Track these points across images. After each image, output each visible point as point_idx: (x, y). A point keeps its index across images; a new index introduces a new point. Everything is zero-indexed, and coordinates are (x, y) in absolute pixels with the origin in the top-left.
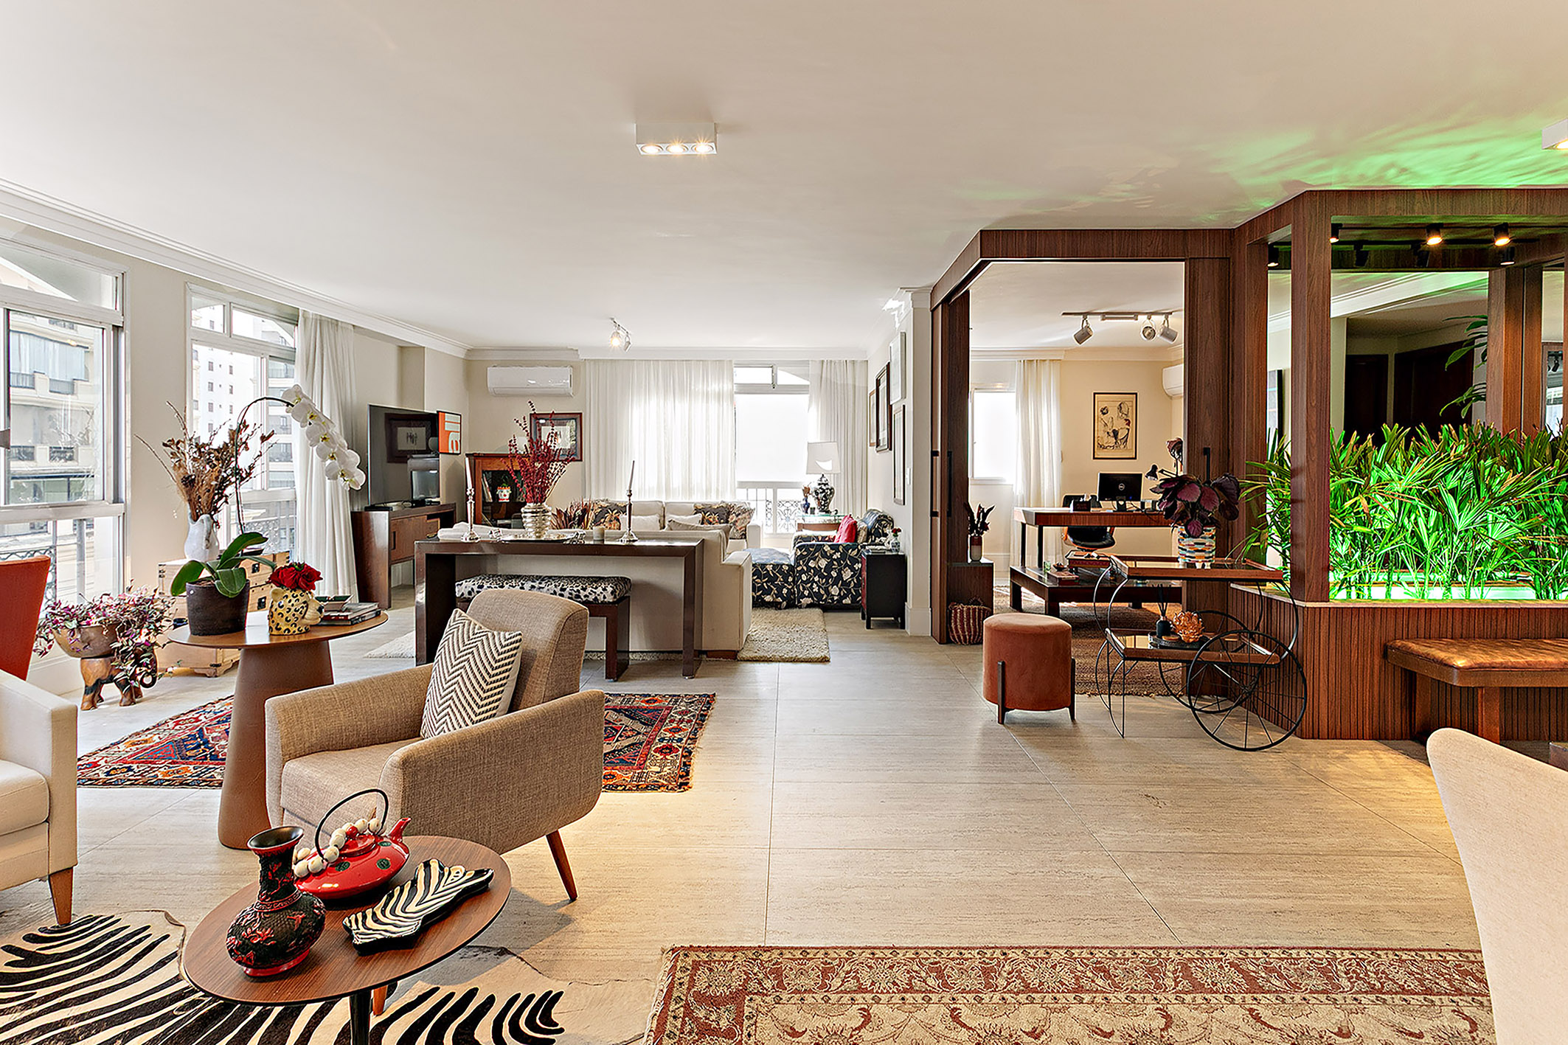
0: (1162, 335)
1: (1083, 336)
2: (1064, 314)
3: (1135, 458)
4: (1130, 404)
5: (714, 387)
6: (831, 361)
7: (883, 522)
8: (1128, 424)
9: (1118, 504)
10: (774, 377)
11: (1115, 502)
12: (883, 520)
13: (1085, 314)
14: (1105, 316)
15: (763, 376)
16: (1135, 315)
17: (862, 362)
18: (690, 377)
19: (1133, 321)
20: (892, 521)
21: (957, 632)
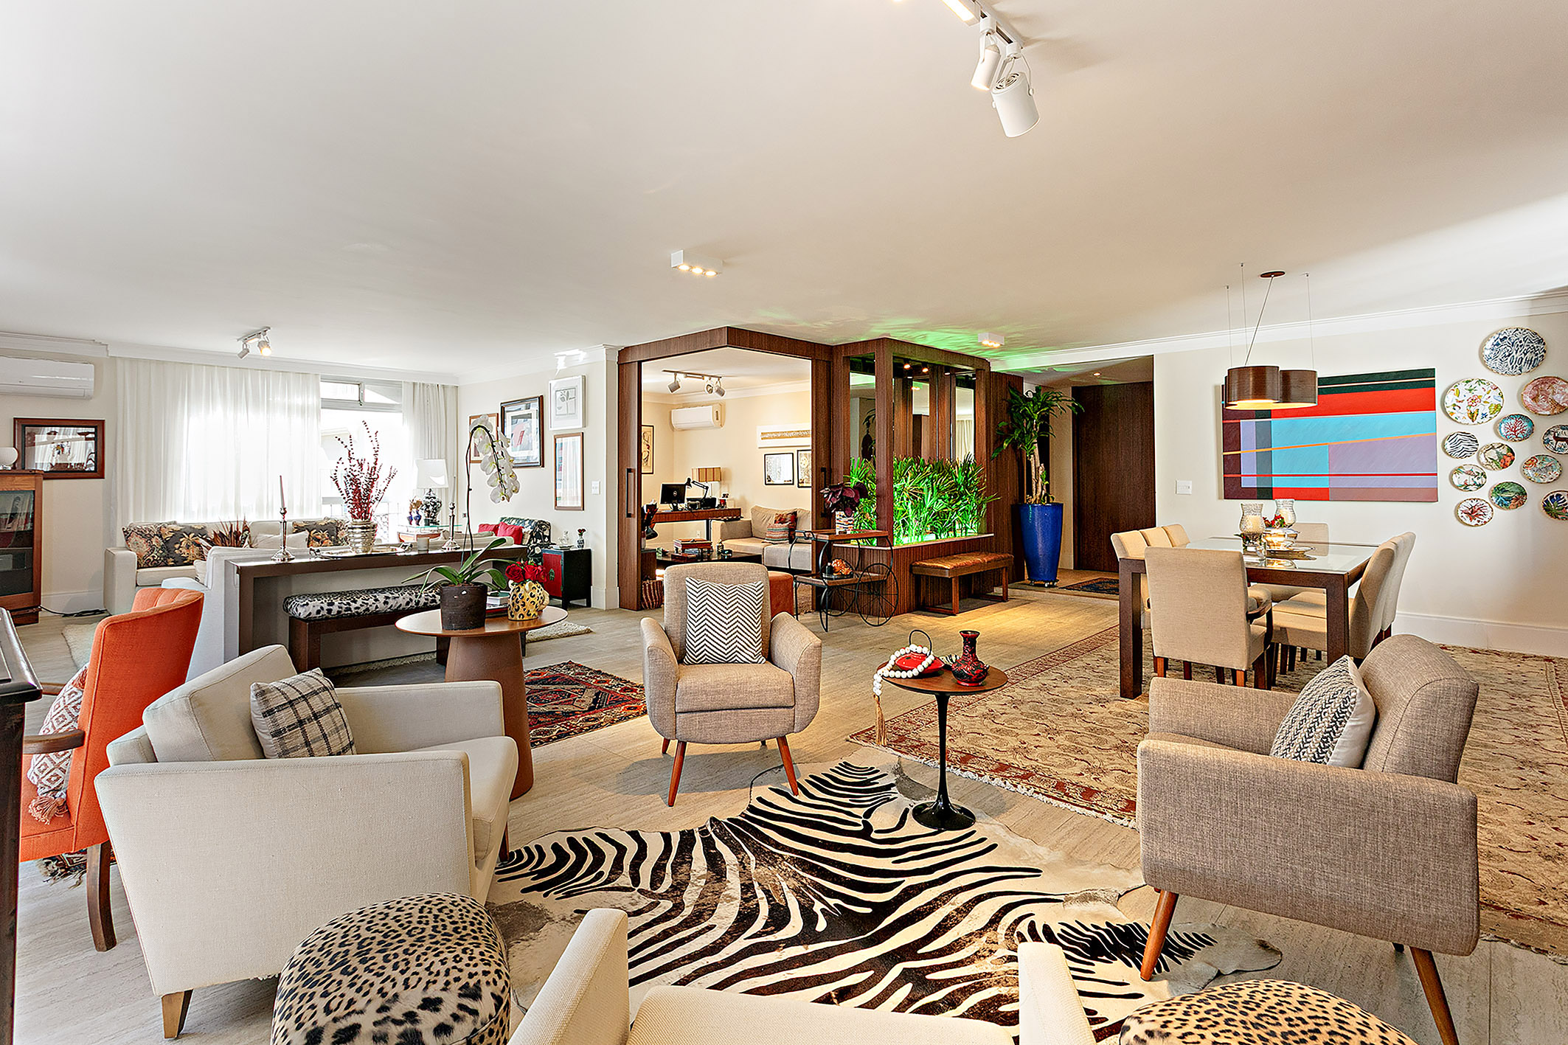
0: (717, 391)
1: (675, 387)
2: (664, 371)
3: (652, 473)
4: (649, 433)
5: (297, 400)
6: (423, 384)
7: (543, 527)
8: (648, 448)
9: (673, 506)
10: (361, 395)
11: (671, 505)
12: (543, 525)
13: (676, 373)
14: (687, 375)
15: (351, 393)
16: (703, 376)
17: (453, 387)
18: (268, 386)
19: (701, 380)
20: (549, 525)
21: (648, 600)
